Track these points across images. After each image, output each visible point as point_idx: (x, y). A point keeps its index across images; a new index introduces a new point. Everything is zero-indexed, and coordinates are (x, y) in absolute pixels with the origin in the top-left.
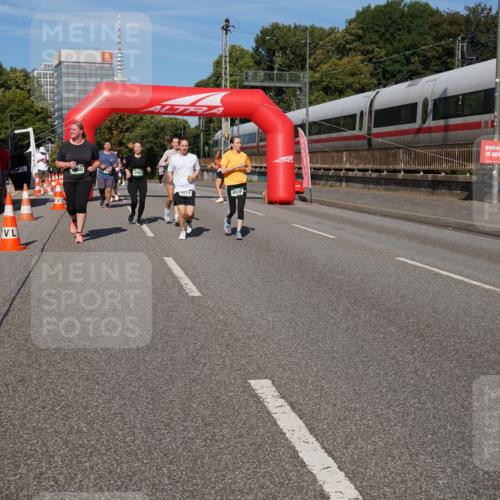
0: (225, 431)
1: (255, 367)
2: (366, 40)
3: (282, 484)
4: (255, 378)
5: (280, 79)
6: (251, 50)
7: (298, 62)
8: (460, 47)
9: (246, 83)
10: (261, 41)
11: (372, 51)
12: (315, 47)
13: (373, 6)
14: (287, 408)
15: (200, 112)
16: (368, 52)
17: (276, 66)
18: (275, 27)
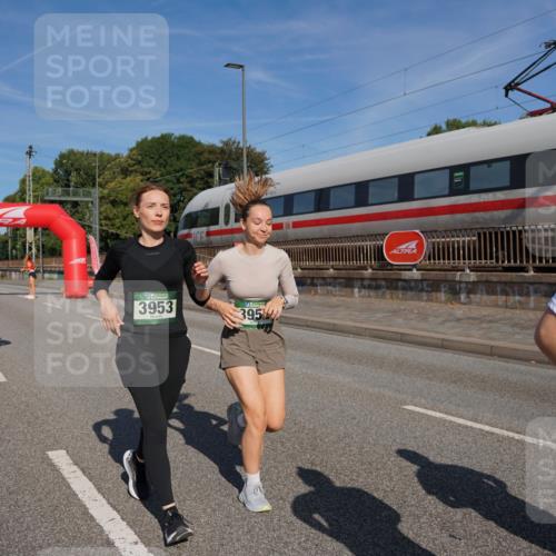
0: (27, 498)
1: (52, 440)
2: (145, 164)
3: (75, 537)
4: (52, 450)
5: (75, 194)
6: (51, 171)
7: (89, 180)
8: (217, 171)
9: (46, 198)
10: (59, 164)
11: (150, 173)
12: (103, 168)
13: (150, 138)
14: (79, 473)
15: (6, 223)
16: (146, 173)
17: (72, 184)
18: (71, 153)
